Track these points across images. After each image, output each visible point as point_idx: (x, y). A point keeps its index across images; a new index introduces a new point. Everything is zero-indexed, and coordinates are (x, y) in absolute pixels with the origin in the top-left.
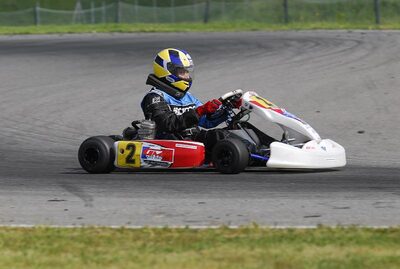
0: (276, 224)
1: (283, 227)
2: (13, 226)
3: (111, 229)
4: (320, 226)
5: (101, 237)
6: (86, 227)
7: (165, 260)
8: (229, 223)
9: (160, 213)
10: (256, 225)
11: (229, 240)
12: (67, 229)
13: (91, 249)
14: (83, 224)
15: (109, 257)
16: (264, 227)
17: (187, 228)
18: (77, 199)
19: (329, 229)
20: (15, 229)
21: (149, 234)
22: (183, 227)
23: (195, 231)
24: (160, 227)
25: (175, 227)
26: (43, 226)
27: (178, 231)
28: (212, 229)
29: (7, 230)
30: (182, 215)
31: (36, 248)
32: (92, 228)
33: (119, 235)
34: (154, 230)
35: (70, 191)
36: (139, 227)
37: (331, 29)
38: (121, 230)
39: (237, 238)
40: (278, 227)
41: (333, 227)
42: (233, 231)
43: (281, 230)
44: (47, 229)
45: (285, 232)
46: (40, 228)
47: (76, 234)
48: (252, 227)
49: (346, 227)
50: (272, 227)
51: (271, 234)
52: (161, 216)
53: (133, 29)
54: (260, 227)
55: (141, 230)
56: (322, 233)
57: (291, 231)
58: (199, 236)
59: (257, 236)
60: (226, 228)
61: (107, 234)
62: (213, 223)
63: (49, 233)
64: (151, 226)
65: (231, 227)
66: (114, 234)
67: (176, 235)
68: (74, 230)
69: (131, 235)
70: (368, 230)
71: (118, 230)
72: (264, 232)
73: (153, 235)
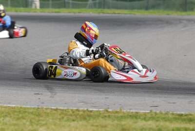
0: (130, 109)
1: (134, 111)
2: (5, 105)
3: (51, 109)
4: (151, 111)
5: (45, 113)
6: (40, 107)
7: (70, 125)
8: (108, 108)
9: (83, 102)
10: (121, 110)
11: (105, 116)
12: (31, 108)
13: (37, 118)
15: (44, 123)
17: (87, 110)
19: (156, 113)
20: (6, 107)
21: (69, 112)
23: (91, 111)
24: (75, 109)
25: (82, 109)
26: (19, 106)
27: (84, 111)
28: (100, 111)
30: (93, 103)
31: (11, 117)
32: (42, 108)
33: (54, 112)
34: (72, 110)
35: (48, 90)
36: (65, 108)
38: (56, 110)
39: (109, 116)
40: (131, 111)
41: (158, 112)
42: (109, 112)
43: (132, 112)
44: (21, 108)
45: (134, 113)
48: (119, 110)
49: (163, 112)
50: (129, 111)
51: (126, 115)
54: (123, 111)
55: (66, 111)
57: (137, 113)
58: (92, 114)
59: (120, 115)
60: (107, 111)
61: (48, 111)
62: (101, 108)
64: (72, 108)
65: (109, 110)
66: (51, 111)
67: (82, 113)
68: (34, 109)
69: (59, 112)
72: (124, 113)
73: (71, 113)
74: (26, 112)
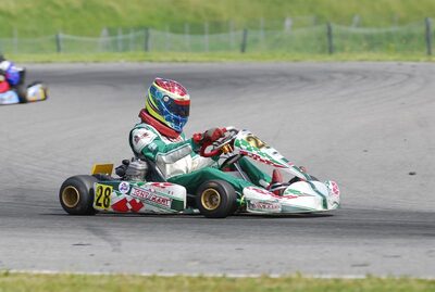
0: (321, 273)
1: (329, 277)
2: (35, 272)
3: (142, 277)
4: (369, 276)
5: (131, 286)
6: (114, 274)
8: (270, 272)
9: (194, 260)
10: (299, 274)
12: (93, 277)
14: (111, 271)
16: (308, 276)
17: (224, 276)
18: (103, 243)
19: (379, 280)
20: (38, 276)
21: (182, 282)
22: (220, 275)
23: (233, 280)
24: (195, 275)
25: (211, 275)
26: (68, 273)
27: (215, 279)
28: (252, 278)
29: (29, 276)
30: (219, 262)
32: (121, 276)
33: (150, 283)
34: (188, 278)
35: (96, 234)
36: (172, 275)
37: (379, 60)
38: (153, 278)
39: (279, 288)
40: (324, 277)
41: (384, 277)
42: (274, 280)
43: (326, 280)
44: (72, 276)
45: (332, 283)
46: (65, 275)
47: (103, 282)
48: (294, 276)
49: (397, 278)
50: (317, 276)
51: (316, 285)
52: (196, 263)
53: (163, 58)
54: (304, 276)
55: (174, 278)
56: (371, 283)
57: (337, 281)
58: (237, 285)
59: (301, 286)
60: (266, 277)
61: (138, 282)
62: (252, 272)
63: (75, 280)
64: (186, 274)
65: (273, 276)
66: (144, 282)
67: (213, 284)
68: (102, 277)
69: (163, 283)
70: (421, 281)
71: (149, 278)
72: (307, 282)
73: (187, 284)
74: (86, 285)
